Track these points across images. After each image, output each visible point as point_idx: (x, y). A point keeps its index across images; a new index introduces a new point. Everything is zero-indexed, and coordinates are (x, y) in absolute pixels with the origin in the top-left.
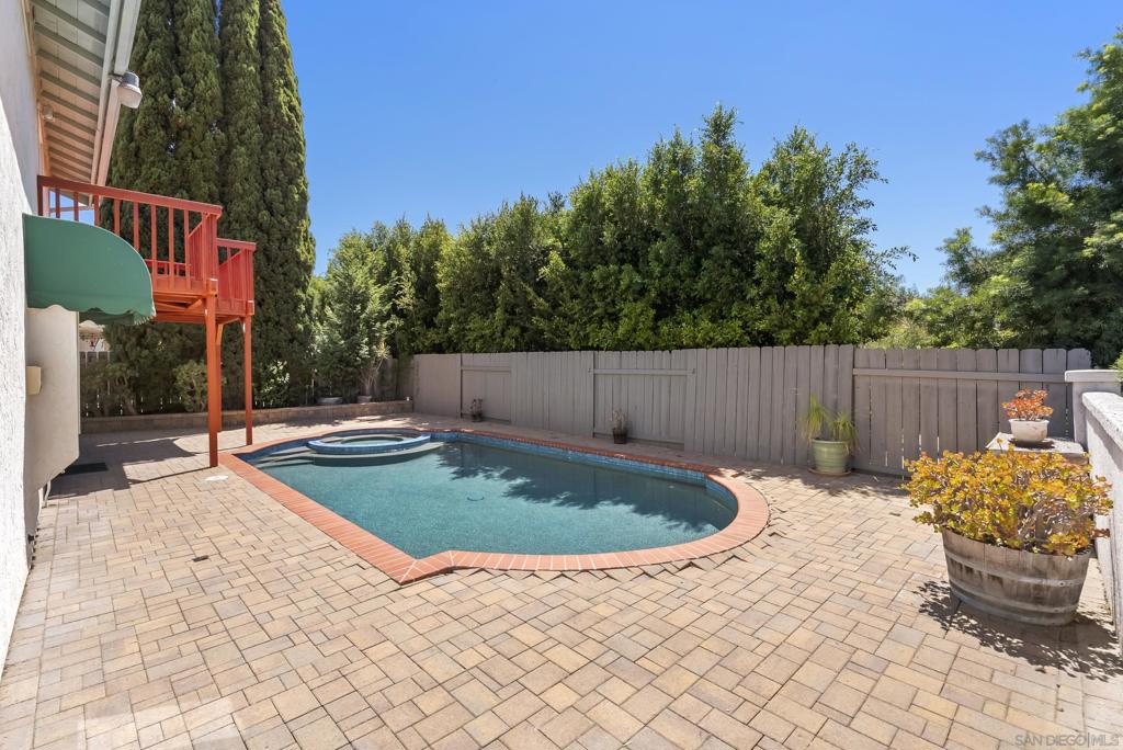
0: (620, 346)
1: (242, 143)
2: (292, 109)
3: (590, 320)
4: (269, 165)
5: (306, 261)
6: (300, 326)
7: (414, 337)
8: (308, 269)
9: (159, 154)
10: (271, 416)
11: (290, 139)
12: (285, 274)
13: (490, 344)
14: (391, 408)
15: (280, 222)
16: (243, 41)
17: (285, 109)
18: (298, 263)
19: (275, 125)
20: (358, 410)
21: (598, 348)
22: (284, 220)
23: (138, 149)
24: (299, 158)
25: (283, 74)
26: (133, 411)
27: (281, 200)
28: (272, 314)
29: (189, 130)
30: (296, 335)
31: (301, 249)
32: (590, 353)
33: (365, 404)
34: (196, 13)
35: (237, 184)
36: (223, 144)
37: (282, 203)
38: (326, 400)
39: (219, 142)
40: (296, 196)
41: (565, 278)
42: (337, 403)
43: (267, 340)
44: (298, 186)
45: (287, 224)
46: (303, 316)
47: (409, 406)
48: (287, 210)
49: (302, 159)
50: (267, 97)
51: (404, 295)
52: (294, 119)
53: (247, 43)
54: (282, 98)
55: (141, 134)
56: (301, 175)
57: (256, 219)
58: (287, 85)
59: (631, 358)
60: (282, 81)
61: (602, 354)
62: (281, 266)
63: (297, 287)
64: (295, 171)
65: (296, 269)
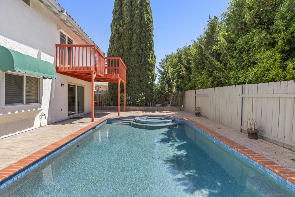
0: (257, 80)
1: (135, 33)
2: (148, 19)
3: (242, 68)
4: (142, 37)
5: (151, 63)
6: (149, 83)
7: (185, 85)
8: (153, 65)
9: (117, 41)
10: (140, 109)
11: (147, 28)
12: (146, 68)
13: (204, 86)
14: (176, 109)
15: (145, 53)
16: (136, 5)
17: (146, 20)
18: (149, 64)
19: (144, 25)
20: (165, 109)
21: (244, 83)
22: (145, 52)
23: (113, 41)
24: (150, 33)
25: (146, 10)
26: (112, 105)
27: (145, 46)
28: (142, 79)
29: (123, 33)
30: (148, 85)
31: (150, 60)
32: (240, 86)
33: (169, 107)
34: (125, 2)
35: (134, 44)
36: (131, 34)
37: (145, 47)
38: (157, 105)
39: (130, 34)
40: (149, 45)
41: (227, 49)
42: (160, 106)
43: (141, 87)
44: (150, 41)
45: (146, 53)
46: (150, 80)
47: (183, 108)
48: (146, 49)
49: (151, 33)
50: (142, 18)
51: (183, 71)
52: (149, 22)
53: (137, 5)
54: (146, 17)
55: (113, 37)
56: (151, 38)
57: (138, 53)
58: (148, 13)
59: (263, 87)
60: (146, 12)
61: (246, 86)
62: (145, 66)
63: (149, 71)
64: (149, 37)
65: (149, 66)
